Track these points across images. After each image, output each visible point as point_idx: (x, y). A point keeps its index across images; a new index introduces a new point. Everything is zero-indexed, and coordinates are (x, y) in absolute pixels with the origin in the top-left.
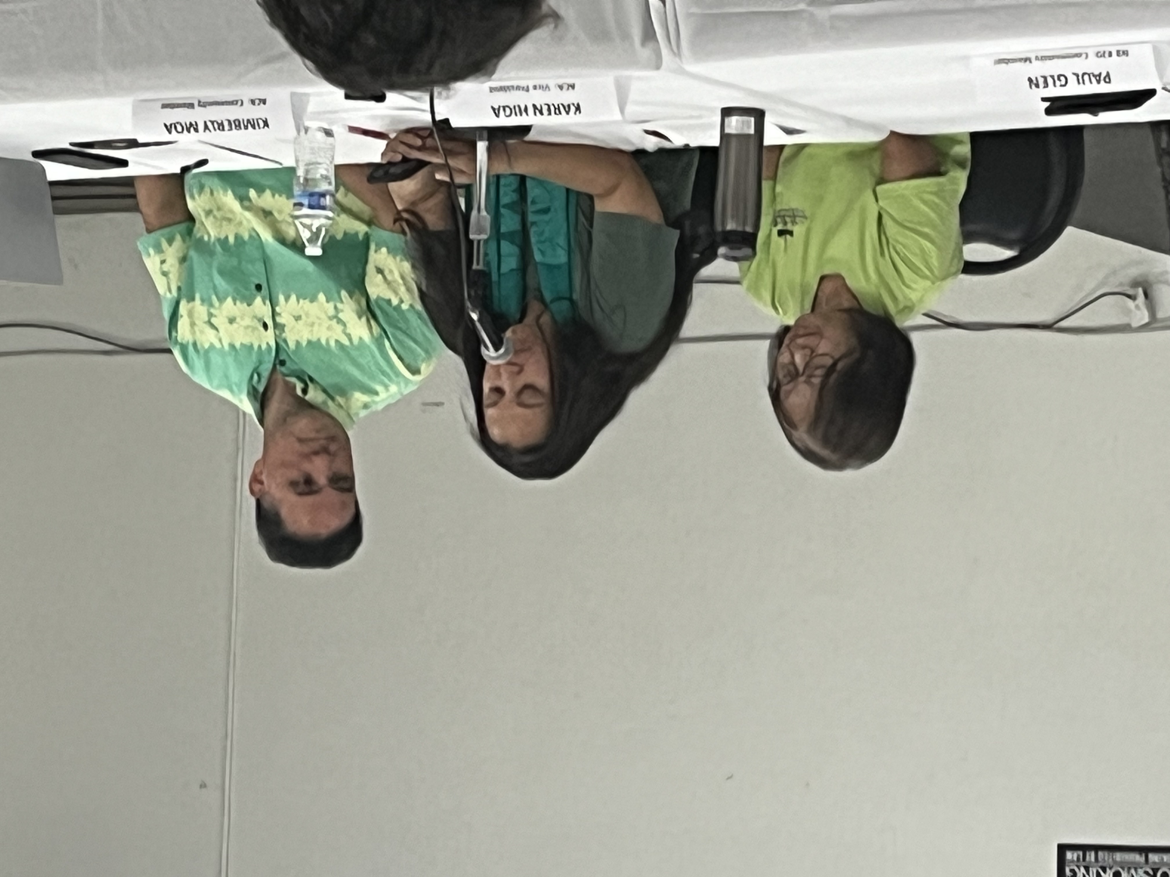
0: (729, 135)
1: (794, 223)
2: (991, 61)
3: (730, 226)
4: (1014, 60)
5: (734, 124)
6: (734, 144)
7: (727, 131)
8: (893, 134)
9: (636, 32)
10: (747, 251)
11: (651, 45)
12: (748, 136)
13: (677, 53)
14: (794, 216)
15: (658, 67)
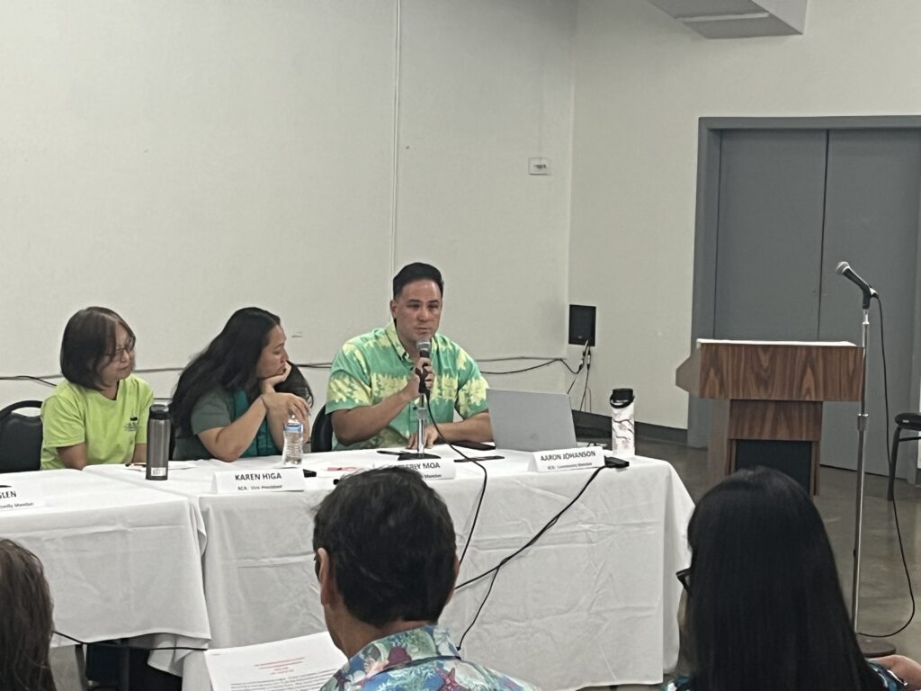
0: (163, 466)
1: (130, 425)
2: (35, 505)
3: (162, 422)
4: (24, 505)
5: (161, 472)
6: (161, 463)
7: (165, 469)
8: (81, 469)
9: (212, 514)
10: (153, 410)
11: (205, 510)
12: (154, 467)
13: (191, 506)
14: (130, 427)
15: (201, 498)
